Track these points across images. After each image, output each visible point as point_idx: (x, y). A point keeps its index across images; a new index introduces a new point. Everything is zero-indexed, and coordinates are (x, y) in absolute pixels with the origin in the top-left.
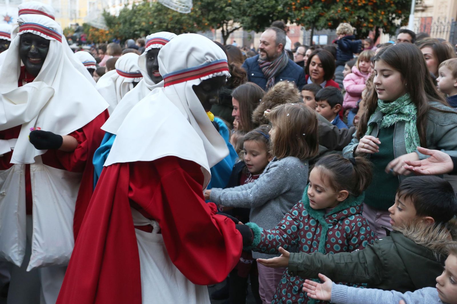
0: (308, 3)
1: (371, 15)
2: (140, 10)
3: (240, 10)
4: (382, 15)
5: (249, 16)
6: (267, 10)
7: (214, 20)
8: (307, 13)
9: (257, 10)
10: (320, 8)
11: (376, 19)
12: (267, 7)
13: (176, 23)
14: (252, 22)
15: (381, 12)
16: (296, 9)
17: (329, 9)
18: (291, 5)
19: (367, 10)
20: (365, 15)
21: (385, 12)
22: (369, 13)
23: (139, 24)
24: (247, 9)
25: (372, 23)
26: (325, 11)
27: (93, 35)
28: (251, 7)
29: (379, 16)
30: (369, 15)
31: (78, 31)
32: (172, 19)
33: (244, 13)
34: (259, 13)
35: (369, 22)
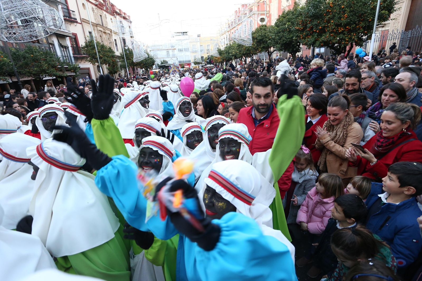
0: (309, 34)
1: (347, 36)
2: (232, 46)
3: (275, 42)
4: (354, 35)
5: (280, 44)
6: (288, 40)
7: (264, 47)
8: (309, 40)
9: (284, 41)
10: (316, 36)
11: (351, 38)
12: (289, 38)
13: (247, 51)
14: (281, 47)
15: (353, 34)
16: (303, 38)
17: (321, 36)
18: (300, 36)
19: (344, 34)
20: (343, 37)
21: (356, 34)
22: (346, 35)
23: (232, 53)
24: (278, 41)
25: (348, 41)
26: (319, 38)
27: (215, 60)
28: (280, 39)
29: (352, 36)
30: (345, 37)
31: (208, 59)
32: (245, 49)
33: (277, 43)
34: (284, 42)
35: (346, 41)
